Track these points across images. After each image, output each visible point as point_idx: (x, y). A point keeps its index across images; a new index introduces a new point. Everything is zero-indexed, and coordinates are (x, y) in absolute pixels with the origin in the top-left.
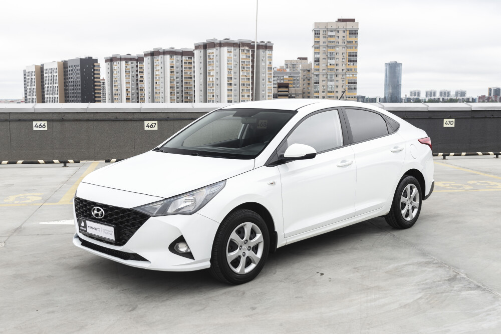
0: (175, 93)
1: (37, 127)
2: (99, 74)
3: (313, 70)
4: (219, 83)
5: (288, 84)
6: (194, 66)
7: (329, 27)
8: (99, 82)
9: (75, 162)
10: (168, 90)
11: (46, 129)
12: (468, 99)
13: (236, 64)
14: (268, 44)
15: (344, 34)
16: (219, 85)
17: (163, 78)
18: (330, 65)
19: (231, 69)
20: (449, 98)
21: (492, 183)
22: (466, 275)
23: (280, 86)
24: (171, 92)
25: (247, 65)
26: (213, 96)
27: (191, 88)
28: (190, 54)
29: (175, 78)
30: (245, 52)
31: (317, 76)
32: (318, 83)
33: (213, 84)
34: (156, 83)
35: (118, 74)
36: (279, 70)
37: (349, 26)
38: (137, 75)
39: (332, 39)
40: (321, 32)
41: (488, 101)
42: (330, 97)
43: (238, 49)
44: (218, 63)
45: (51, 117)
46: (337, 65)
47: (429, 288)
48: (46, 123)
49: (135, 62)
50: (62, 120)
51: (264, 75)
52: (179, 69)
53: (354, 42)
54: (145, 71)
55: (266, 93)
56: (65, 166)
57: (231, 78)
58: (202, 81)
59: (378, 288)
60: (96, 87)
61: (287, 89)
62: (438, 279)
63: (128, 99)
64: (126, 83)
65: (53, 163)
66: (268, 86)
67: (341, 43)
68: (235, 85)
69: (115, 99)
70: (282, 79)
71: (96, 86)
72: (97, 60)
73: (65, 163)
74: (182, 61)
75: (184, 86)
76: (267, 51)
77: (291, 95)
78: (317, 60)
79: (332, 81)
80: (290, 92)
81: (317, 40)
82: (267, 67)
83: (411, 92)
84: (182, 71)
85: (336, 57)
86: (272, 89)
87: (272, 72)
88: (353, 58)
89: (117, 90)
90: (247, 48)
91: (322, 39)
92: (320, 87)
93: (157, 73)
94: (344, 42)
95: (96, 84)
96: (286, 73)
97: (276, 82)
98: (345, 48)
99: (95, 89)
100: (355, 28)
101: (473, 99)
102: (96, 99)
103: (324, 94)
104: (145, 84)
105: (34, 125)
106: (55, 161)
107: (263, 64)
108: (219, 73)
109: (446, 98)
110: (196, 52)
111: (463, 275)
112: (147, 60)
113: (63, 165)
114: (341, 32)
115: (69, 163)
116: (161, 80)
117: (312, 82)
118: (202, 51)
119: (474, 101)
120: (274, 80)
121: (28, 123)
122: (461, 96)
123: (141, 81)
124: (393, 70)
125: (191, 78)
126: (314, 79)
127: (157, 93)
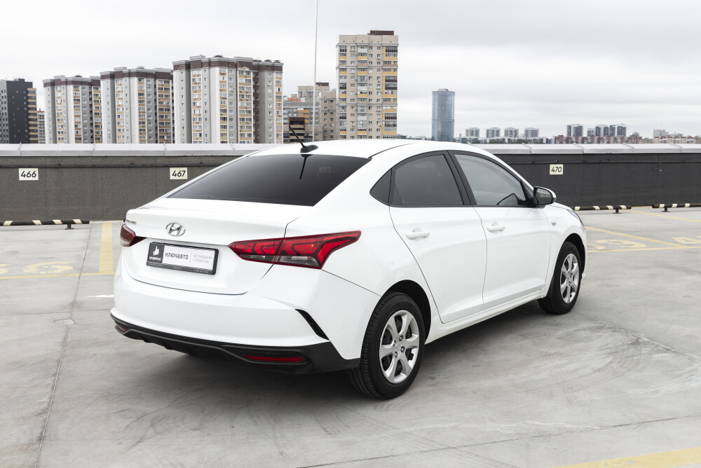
0: (146, 131)
1: (24, 176)
2: (35, 103)
3: (338, 100)
4: (208, 117)
5: (304, 118)
6: (173, 94)
7: (359, 42)
8: (35, 114)
9: (84, 222)
10: (136, 127)
11: (37, 178)
12: (542, 140)
13: (232, 91)
14: (276, 64)
15: (379, 52)
16: (208, 120)
17: (129, 109)
18: (361, 93)
19: (225, 99)
20: (516, 138)
21: (627, 242)
22: (648, 338)
23: (293, 121)
24: (140, 130)
25: (247, 92)
26: (200, 135)
27: (169, 123)
28: (167, 76)
29: (146, 110)
30: (245, 74)
31: (343, 107)
32: (345, 118)
33: (200, 119)
34: (119, 116)
35: (64, 104)
36: (291, 100)
37: (386, 40)
38: (91, 105)
39: (363, 58)
40: (348, 49)
41: (567, 142)
42: (361, 137)
43: (234, 71)
44: (207, 89)
45: (43, 162)
46: (370, 93)
47: (616, 352)
48: (36, 170)
49: (87, 87)
50: (59, 167)
51: (271, 107)
52: (152, 97)
53: (392, 63)
54: (102, 100)
55: (273, 131)
56: (69, 227)
57: (225, 111)
58: (184, 114)
59: (560, 354)
60: (30, 123)
61: (301, 126)
62: (620, 343)
63: (78, 140)
64: (75, 116)
65: (53, 223)
66: (276, 122)
67: (375, 64)
68: (231, 120)
69: (59, 139)
70: (294, 113)
71: (30, 120)
72: (31, 83)
73: (69, 224)
74: (155, 86)
75: (158, 122)
76: (275, 74)
77: (308, 134)
78: (343, 87)
79: (363, 115)
80: (306, 130)
81: (343, 59)
82: (275, 95)
83: (467, 131)
84: (155, 100)
85: (370, 82)
86: (283, 125)
87: (282, 103)
88: (391, 85)
89: (62, 126)
90: (247, 69)
91: (349, 58)
92: (348, 124)
93: (120, 103)
94: (378, 63)
95: (30, 117)
96: (301, 104)
97: (286, 116)
98: (381, 71)
99: (29, 125)
100: (394, 43)
101: (547, 140)
102: (31, 139)
103: (353, 133)
104: (102, 118)
105: (20, 174)
106: (55, 221)
107: (270, 91)
108: (209, 103)
109: (513, 138)
110: (176, 74)
111: (645, 339)
112: (105, 85)
113: (66, 226)
114: (375, 49)
115: (74, 223)
116: (126, 112)
117: (337, 116)
118: (184, 72)
119: (548, 142)
120: (284, 114)
121: (11, 171)
122: (532, 136)
123: (96, 114)
124: (444, 101)
125: (169, 110)
126: (339, 112)
127: (120, 130)
